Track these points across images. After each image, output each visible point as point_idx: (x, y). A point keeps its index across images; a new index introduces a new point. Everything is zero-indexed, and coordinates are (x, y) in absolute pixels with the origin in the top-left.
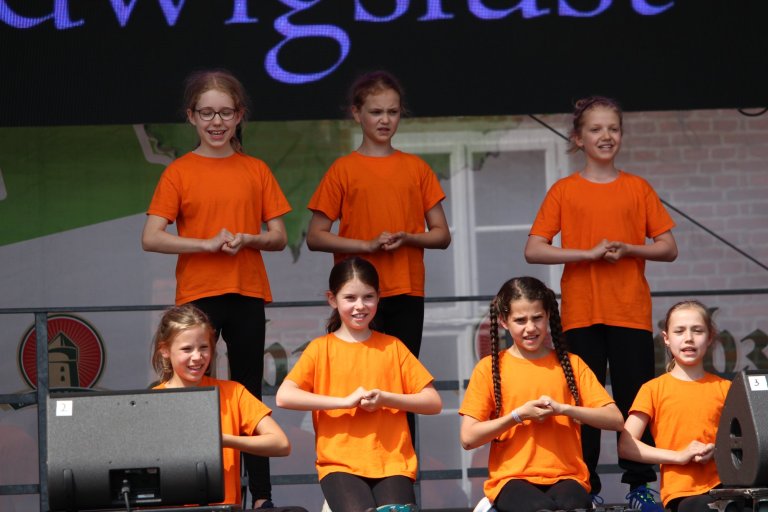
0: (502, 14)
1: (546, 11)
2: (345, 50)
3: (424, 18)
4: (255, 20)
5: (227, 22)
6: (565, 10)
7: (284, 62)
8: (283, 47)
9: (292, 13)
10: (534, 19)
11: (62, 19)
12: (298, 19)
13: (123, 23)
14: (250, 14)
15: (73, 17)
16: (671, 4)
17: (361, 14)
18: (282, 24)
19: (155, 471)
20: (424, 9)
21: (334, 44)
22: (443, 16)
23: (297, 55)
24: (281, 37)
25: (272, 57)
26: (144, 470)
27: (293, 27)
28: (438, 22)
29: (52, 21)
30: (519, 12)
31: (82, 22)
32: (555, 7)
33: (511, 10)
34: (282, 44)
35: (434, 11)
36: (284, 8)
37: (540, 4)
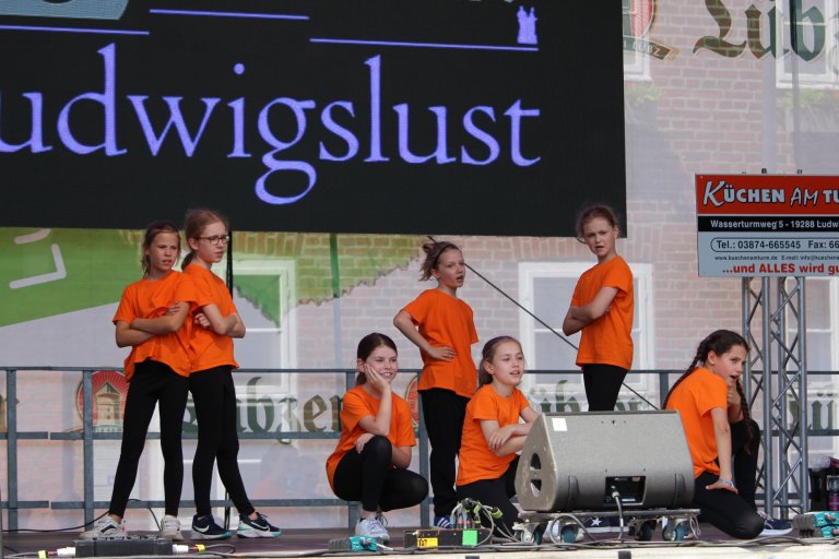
0: (422, 160)
1: (453, 159)
2: (312, 181)
3: (368, 160)
4: (249, 155)
5: (229, 156)
6: (466, 159)
7: (269, 188)
8: (269, 176)
9: (275, 151)
10: (446, 164)
11: (111, 148)
12: (279, 156)
13: (155, 153)
14: (246, 150)
15: (119, 147)
16: (538, 159)
17: (324, 155)
18: (268, 159)
19: (638, 479)
20: (368, 154)
21: (304, 176)
22: (382, 159)
23: (279, 183)
24: (268, 169)
25: (260, 184)
26: (630, 478)
27: (277, 162)
28: (379, 163)
29: (103, 149)
30: (435, 159)
31: (125, 151)
32: (459, 157)
33: (429, 157)
34: (268, 174)
35: (376, 155)
36: (270, 148)
37: (449, 154)
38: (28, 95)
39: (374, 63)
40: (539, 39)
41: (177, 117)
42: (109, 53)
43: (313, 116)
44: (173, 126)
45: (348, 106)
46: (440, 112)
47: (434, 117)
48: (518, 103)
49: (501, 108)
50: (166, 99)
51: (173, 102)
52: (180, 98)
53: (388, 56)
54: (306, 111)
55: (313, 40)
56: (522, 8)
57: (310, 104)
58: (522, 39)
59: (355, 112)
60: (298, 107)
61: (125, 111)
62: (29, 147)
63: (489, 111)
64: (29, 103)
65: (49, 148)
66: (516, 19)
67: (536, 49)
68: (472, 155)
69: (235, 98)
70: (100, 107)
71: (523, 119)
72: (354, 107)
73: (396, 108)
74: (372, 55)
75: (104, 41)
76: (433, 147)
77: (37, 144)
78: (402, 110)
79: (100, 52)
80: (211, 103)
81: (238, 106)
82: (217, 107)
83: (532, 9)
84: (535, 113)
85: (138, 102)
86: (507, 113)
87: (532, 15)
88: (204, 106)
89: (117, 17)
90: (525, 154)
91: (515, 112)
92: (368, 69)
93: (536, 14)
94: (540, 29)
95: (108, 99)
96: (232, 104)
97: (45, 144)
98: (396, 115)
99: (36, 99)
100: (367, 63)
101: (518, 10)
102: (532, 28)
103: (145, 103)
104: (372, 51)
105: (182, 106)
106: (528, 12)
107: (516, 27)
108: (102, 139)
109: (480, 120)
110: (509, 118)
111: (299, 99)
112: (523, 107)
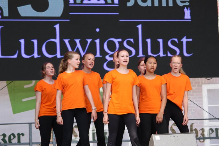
1: (165, 55)
3: (138, 56)
4: (101, 56)
6: (169, 55)
7: (108, 66)
9: (109, 55)
11: (59, 56)
12: (111, 56)
14: (100, 55)
15: (61, 55)
16: (192, 54)
18: (107, 57)
20: (138, 54)
22: (143, 56)
25: (105, 65)
27: (110, 58)
29: (56, 56)
30: (159, 55)
32: (167, 54)
33: (157, 55)
34: (107, 61)
35: (141, 55)
36: (107, 54)
37: (164, 54)
38: (33, 40)
39: (140, 27)
40: (191, 17)
41: (79, 45)
42: (57, 27)
43: (121, 44)
44: (78, 48)
45: (132, 40)
46: (161, 41)
47: (159, 42)
48: (185, 37)
49: (180, 39)
50: (75, 40)
51: (77, 41)
52: (80, 40)
53: (144, 25)
54: (119, 42)
55: (120, 20)
56: (185, 8)
57: (120, 40)
58: (186, 17)
59: (134, 42)
60: (116, 41)
61: (63, 44)
62: (33, 56)
63: (176, 40)
64: (33, 43)
65: (40, 56)
66: (184, 11)
67: (190, 20)
68: (171, 54)
69: (96, 39)
70: (55, 43)
71: (187, 42)
72: (134, 40)
73: (147, 40)
74: (139, 24)
75: (56, 23)
76: (159, 51)
77: (36, 55)
78: (149, 41)
79: (54, 26)
80: (89, 41)
81: (98, 41)
82: (91, 42)
83: (189, 8)
84: (191, 40)
85: (66, 41)
86: (182, 40)
87: (189, 10)
88: (87, 42)
89: (59, 16)
90: (188, 52)
91: (184, 40)
92: (138, 28)
93: (190, 10)
94: (191, 14)
95: (57, 41)
96: (96, 41)
97: (38, 55)
98: (147, 42)
99: (35, 42)
100: (137, 27)
101: (184, 8)
102: (189, 14)
103: (69, 42)
104: (139, 23)
105: (80, 42)
106: (188, 9)
107: (184, 14)
108: (56, 53)
109: (173, 43)
110: (182, 42)
111: (116, 38)
112: (187, 38)
